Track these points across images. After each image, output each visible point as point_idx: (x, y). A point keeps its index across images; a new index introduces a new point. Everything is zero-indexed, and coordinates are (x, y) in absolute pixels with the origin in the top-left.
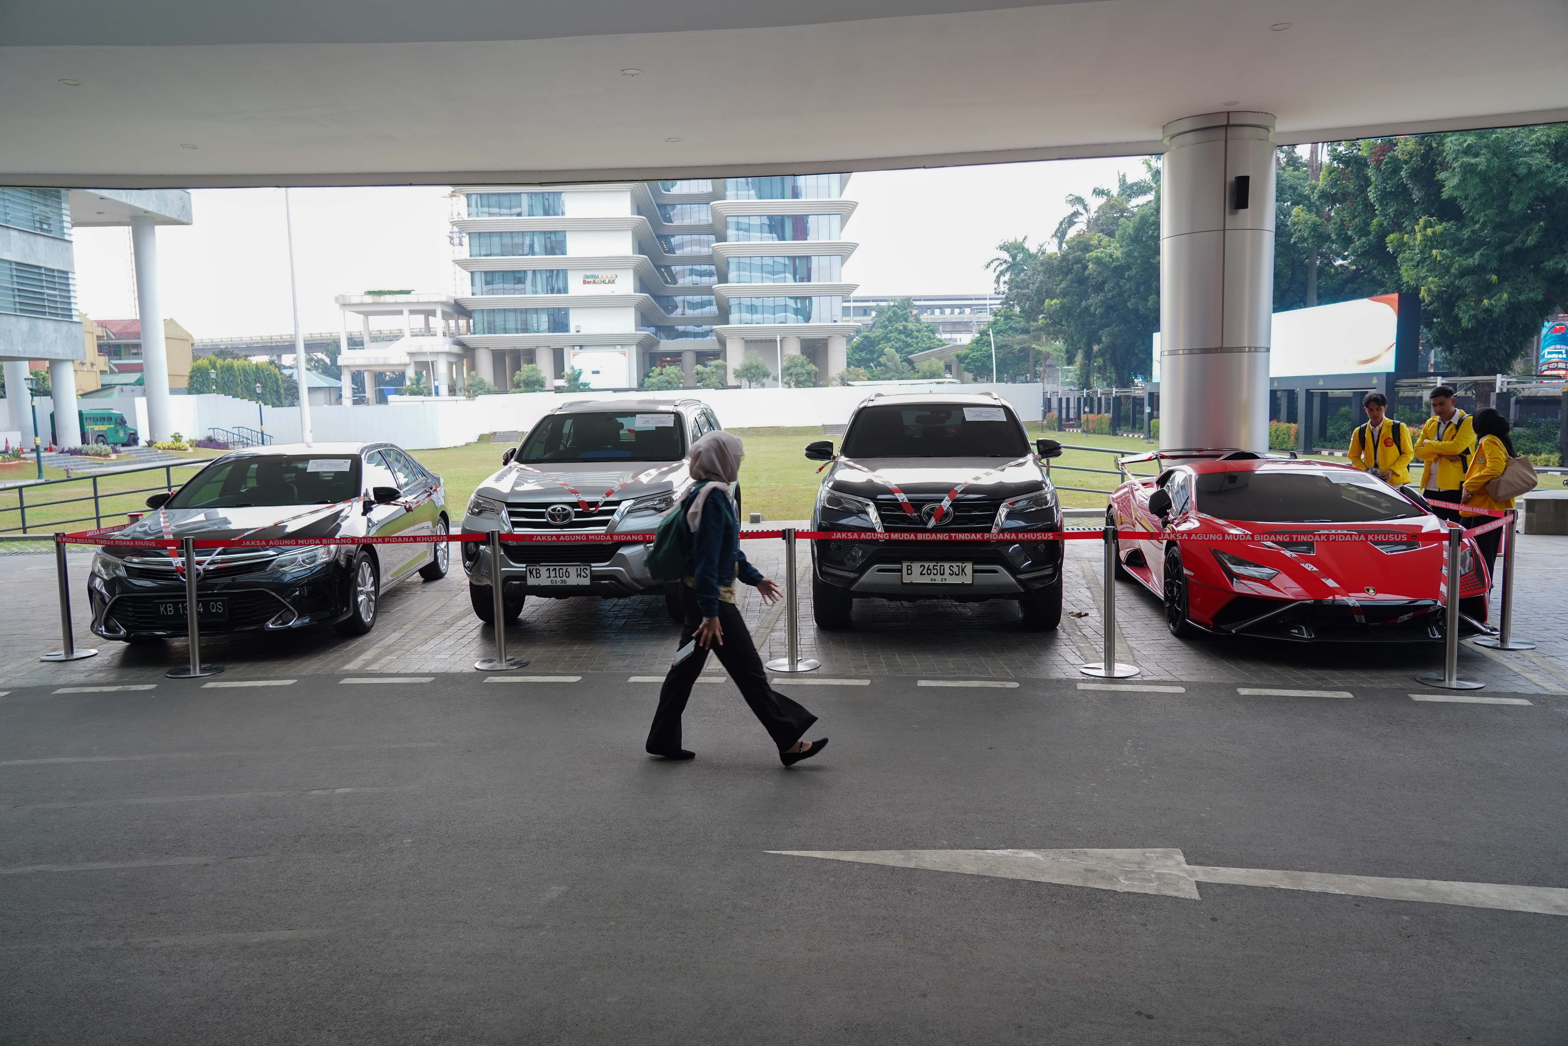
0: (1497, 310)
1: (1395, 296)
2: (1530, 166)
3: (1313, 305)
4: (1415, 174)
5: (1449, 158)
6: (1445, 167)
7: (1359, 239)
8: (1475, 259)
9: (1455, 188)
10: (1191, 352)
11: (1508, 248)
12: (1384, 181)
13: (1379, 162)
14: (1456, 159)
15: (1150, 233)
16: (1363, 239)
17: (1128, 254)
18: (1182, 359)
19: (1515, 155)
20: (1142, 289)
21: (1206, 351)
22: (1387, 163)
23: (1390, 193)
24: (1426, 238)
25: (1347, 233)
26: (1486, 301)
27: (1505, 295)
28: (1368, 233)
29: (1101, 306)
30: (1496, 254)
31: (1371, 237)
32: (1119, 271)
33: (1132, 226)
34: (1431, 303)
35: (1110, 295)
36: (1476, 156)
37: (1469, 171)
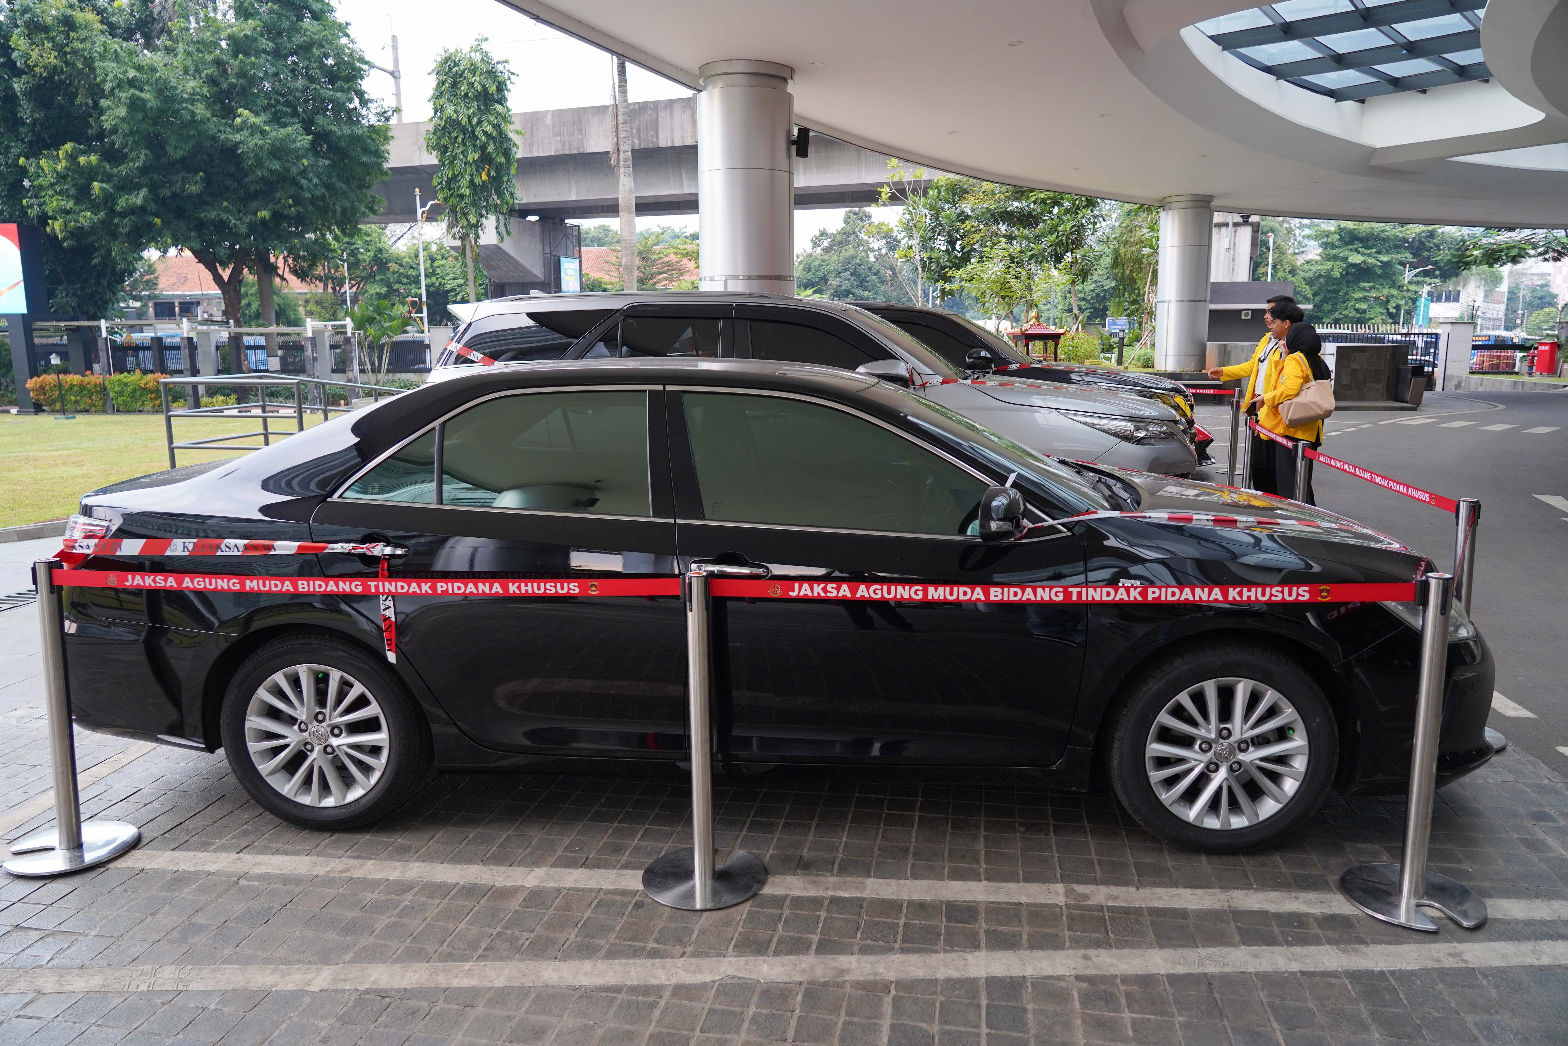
1: (13, 228)
2: (193, 114)
4: (34, 90)
5: (108, 85)
6: (101, 94)
8: (136, 201)
9: (124, 119)
11: (166, 193)
14: (119, 87)
19: (173, 99)
24: (74, 166)
27: (169, 240)
30: (155, 196)
34: (66, 239)
36: (142, 90)
37: (135, 105)
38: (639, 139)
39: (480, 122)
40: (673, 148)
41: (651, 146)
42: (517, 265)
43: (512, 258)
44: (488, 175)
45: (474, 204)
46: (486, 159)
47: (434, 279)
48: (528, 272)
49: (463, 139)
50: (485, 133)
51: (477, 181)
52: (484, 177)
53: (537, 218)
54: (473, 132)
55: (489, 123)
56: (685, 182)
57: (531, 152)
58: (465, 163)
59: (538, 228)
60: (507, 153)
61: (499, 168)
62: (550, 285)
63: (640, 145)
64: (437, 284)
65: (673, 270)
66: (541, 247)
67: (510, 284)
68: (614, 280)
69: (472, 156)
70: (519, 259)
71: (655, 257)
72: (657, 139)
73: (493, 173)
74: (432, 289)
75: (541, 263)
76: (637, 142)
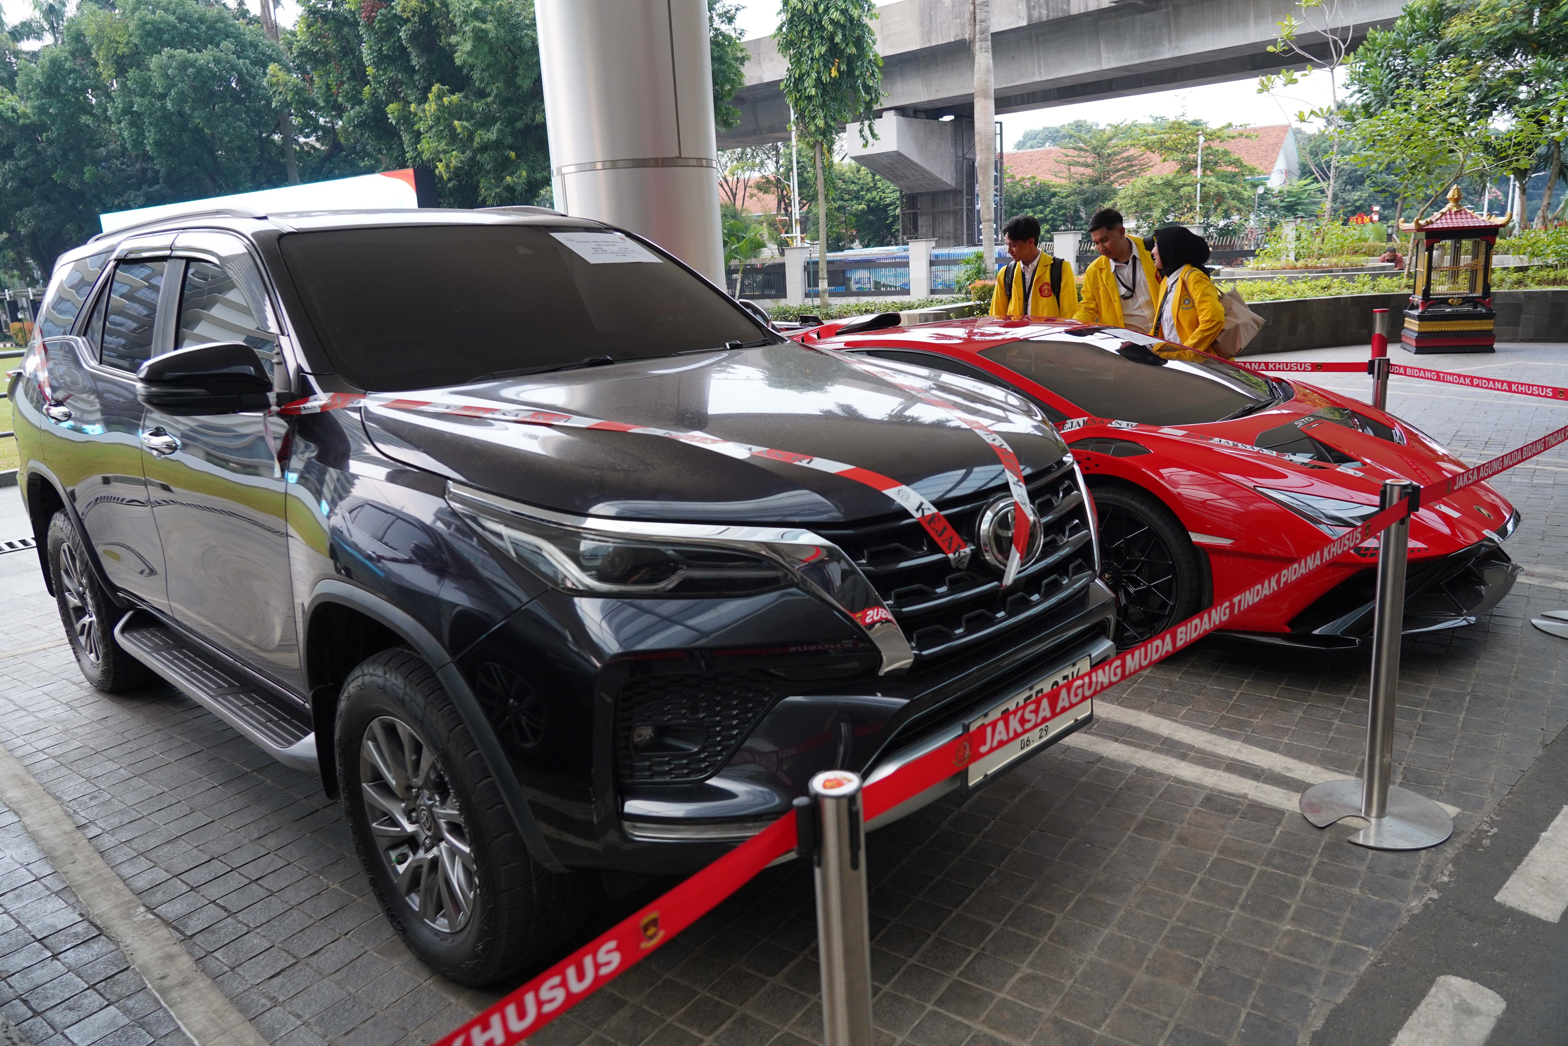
0: (519, 188)
1: (410, 171)
2: (533, 40)
4: (414, 37)
5: (457, 21)
6: (453, 30)
7: (352, 108)
8: (492, 135)
9: (470, 53)
10: (613, 164)
11: (519, 125)
12: (380, 40)
13: (370, 20)
14: (465, 21)
16: (357, 108)
17: (42, 110)
18: (602, 177)
19: (517, 27)
20: (71, 156)
21: (640, 163)
22: (380, 21)
23: (386, 56)
24: (441, 108)
25: (336, 100)
26: (508, 178)
27: (524, 173)
28: (360, 102)
29: (12, 179)
30: (508, 129)
31: (365, 107)
32: (32, 131)
33: (39, 71)
34: (450, 180)
36: (484, 22)
37: (480, 37)
38: (1047, 9)
39: (826, 10)
40: (1087, 14)
41: (1061, 15)
42: (923, 172)
43: (916, 165)
44: (839, 70)
45: (823, 106)
46: (834, 51)
47: (874, 193)
48: (937, 180)
49: (810, 32)
50: (832, 21)
51: (825, 78)
52: (834, 73)
53: (952, 117)
54: (820, 22)
55: (837, 9)
56: (1104, 55)
57: (929, 40)
58: (812, 59)
59: (949, 129)
60: (859, 43)
61: (851, 61)
62: (961, 192)
63: (1048, 15)
64: (877, 199)
65: (1132, 166)
66: (952, 150)
67: (922, 194)
68: (1064, 182)
69: (820, 50)
70: (924, 166)
71: (1109, 151)
72: (1068, 5)
73: (844, 67)
74: (872, 204)
75: (953, 168)
76: (1044, 12)
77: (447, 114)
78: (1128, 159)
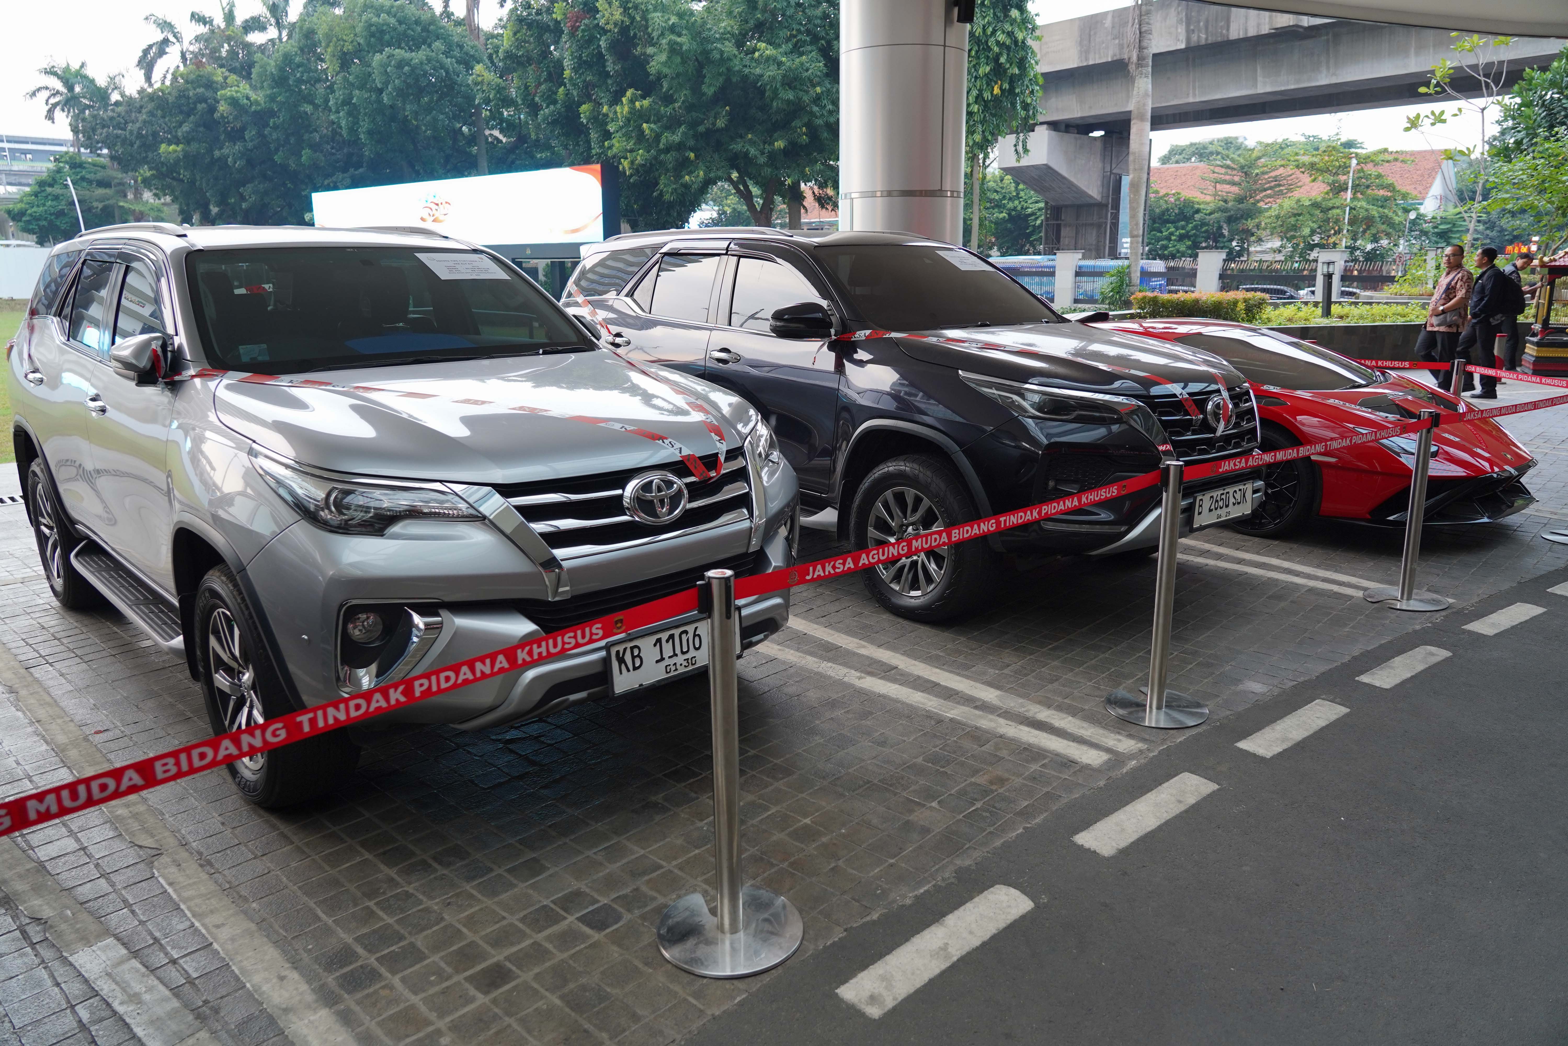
0: (695, 186)
1: (598, 167)
2: (722, 53)
3: (485, 174)
4: (614, 46)
5: (655, 34)
6: (651, 42)
7: (547, 107)
8: (676, 138)
9: (665, 64)
10: (889, 194)
11: (701, 129)
12: (581, 48)
13: (574, 29)
14: (662, 34)
15: (298, 75)
16: (552, 107)
17: (272, 98)
18: (880, 202)
19: (707, 40)
20: (292, 140)
21: (910, 193)
22: (583, 31)
23: (585, 62)
24: (633, 111)
25: (533, 99)
26: (687, 177)
27: (701, 173)
28: (555, 102)
29: (240, 158)
30: (691, 132)
31: (558, 106)
32: (262, 117)
33: (273, 63)
34: (632, 176)
35: (250, 145)
36: (680, 35)
37: (674, 50)
38: (1207, 33)
39: (994, 32)
40: (1247, 40)
41: (1219, 39)
42: (1071, 185)
43: (1064, 178)
44: (1001, 89)
45: (983, 122)
46: (998, 71)
47: (1017, 202)
48: (1083, 193)
49: (977, 52)
50: (998, 42)
51: (987, 95)
52: (996, 90)
53: (1102, 133)
54: (987, 42)
55: (1003, 32)
56: (1260, 79)
57: (1087, 59)
58: (976, 78)
59: (1099, 145)
60: (1022, 64)
61: (1012, 80)
62: (1107, 206)
63: (1207, 39)
64: (1019, 208)
65: (1280, 185)
66: (1100, 165)
67: (1066, 206)
68: (1209, 199)
69: (984, 69)
70: (1072, 179)
71: (1257, 171)
72: (1228, 30)
73: (1006, 86)
74: (1013, 213)
75: (1099, 183)
76: (1203, 36)
77: (637, 117)
78: (1275, 179)
